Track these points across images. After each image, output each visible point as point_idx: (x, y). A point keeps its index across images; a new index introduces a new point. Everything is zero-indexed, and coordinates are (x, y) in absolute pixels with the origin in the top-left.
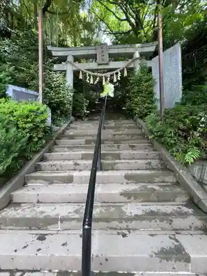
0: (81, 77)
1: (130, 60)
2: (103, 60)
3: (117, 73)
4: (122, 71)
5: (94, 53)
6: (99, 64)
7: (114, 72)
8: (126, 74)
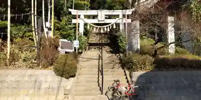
1: (117, 19)
2: (101, 18)
3: (109, 27)
5: (97, 14)
6: (99, 21)
8: (115, 27)
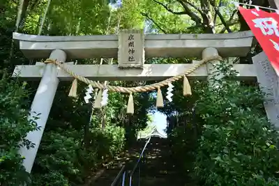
0: (73, 93)
2: (131, 59)
4: (178, 84)
6: (122, 68)
7: (158, 85)
